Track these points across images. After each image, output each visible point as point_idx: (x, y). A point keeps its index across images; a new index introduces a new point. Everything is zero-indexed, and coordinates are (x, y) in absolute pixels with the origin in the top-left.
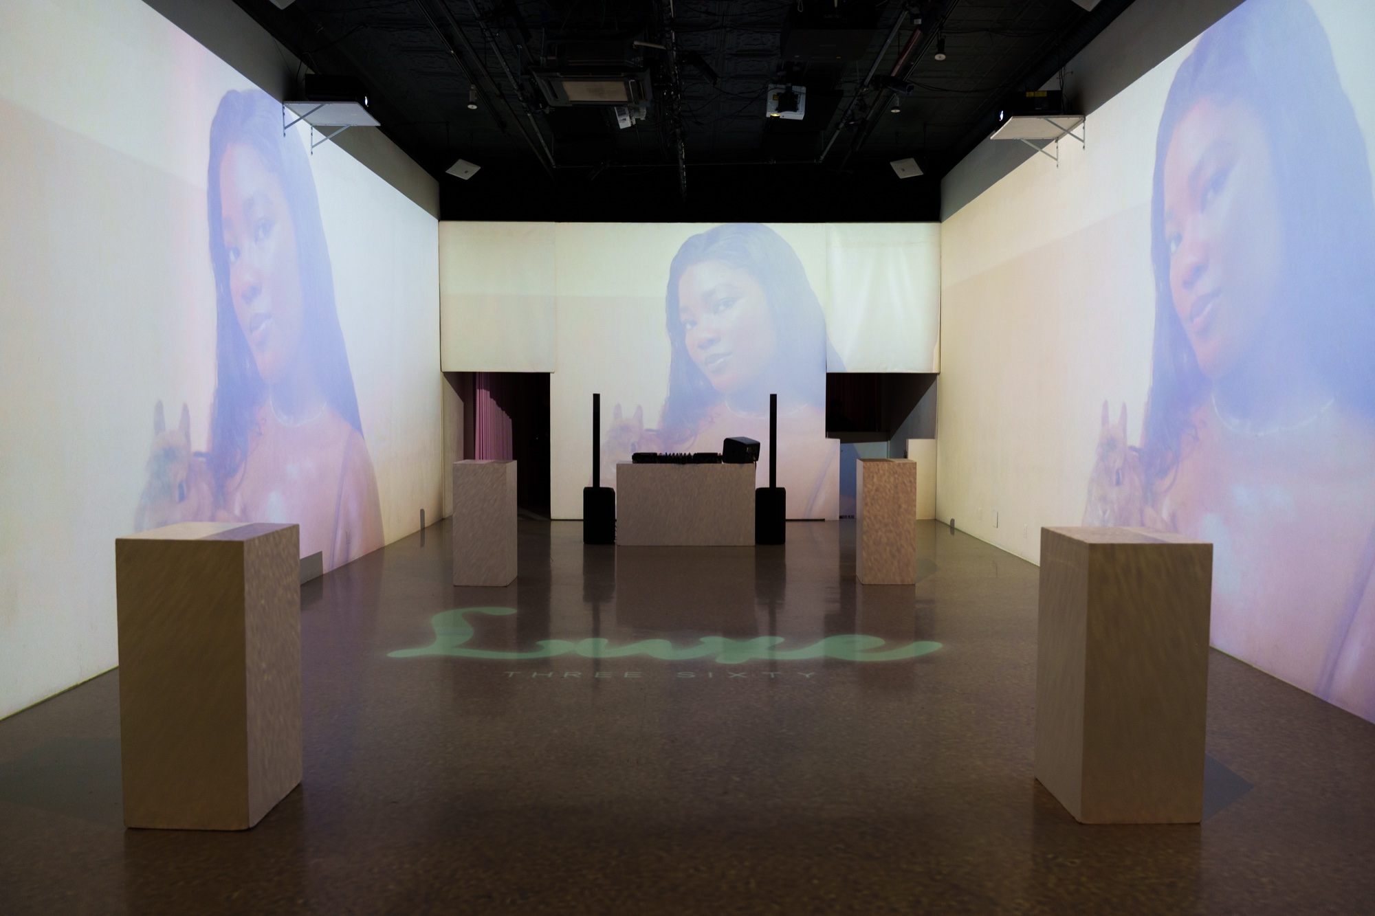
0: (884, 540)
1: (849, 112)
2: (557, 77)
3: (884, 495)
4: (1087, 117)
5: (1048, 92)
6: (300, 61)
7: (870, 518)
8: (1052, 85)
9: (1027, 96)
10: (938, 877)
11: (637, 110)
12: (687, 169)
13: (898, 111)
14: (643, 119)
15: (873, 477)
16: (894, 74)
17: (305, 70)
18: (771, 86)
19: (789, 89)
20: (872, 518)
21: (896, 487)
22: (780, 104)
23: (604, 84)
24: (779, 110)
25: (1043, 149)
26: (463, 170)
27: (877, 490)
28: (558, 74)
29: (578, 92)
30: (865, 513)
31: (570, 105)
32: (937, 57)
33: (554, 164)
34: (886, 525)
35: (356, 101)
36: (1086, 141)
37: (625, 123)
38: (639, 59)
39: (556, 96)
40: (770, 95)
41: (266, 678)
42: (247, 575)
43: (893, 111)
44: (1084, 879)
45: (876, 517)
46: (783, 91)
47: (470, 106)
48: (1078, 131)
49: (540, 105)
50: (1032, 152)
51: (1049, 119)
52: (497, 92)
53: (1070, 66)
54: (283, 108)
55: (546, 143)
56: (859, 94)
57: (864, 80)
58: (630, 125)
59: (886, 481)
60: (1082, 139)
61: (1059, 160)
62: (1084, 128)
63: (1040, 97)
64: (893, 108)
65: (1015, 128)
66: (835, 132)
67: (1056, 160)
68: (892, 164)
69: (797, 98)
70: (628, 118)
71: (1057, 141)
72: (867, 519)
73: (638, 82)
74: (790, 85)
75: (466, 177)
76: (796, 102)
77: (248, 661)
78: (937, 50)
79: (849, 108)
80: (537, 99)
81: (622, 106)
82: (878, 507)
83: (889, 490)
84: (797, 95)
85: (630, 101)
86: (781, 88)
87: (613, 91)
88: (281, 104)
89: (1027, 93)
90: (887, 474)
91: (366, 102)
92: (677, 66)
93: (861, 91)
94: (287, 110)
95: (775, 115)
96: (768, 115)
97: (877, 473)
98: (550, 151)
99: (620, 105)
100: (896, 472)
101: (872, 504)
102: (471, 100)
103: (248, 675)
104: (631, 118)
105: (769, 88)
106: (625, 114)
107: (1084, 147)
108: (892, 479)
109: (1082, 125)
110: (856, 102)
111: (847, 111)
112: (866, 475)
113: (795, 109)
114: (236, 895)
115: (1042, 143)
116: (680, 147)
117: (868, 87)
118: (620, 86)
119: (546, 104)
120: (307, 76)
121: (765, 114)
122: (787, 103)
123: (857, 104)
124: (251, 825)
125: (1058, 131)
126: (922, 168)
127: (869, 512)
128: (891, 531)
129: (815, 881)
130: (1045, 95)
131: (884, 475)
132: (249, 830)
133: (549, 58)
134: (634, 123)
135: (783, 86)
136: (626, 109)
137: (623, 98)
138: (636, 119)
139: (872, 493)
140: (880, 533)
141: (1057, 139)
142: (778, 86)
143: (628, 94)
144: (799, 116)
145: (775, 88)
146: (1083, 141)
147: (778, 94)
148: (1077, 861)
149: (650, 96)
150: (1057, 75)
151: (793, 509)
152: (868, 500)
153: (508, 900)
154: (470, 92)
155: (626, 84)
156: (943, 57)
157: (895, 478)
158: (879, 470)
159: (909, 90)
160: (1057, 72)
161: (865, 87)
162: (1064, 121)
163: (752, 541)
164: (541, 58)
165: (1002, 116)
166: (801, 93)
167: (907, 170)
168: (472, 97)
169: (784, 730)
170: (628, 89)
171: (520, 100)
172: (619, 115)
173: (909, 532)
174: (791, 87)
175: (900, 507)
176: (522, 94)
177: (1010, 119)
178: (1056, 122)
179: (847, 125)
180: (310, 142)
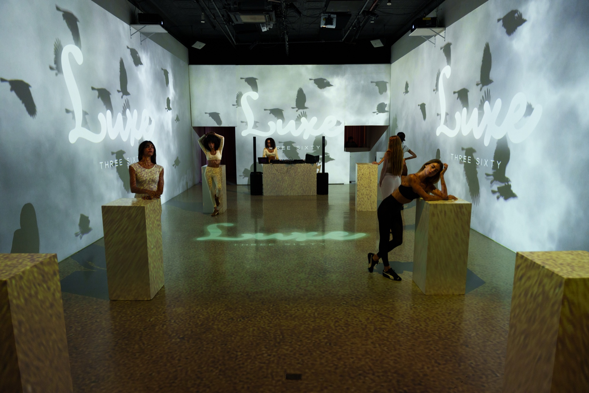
0: (365, 193)
1: (354, 24)
2: (238, 14)
3: (365, 176)
4: (446, 28)
5: (432, 18)
6: (135, 7)
7: (360, 185)
8: (432, 15)
9: (423, 19)
10: (375, 311)
11: (269, 24)
12: (288, 44)
13: (373, 22)
14: (271, 28)
15: (361, 170)
16: (371, 10)
17: (138, 11)
18: (322, 14)
19: (329, 16)
20: (361, 185)
21: (370, 173)
22: (326, 22)
23: (256, 16)
24: (326, 24)
25: (429, 40)
26: (199, 45)
27: (363, 174)
28: (238, 13)
29: (245, 19)
30: (358, 183)
31: (243, 23)
32: (388, 4)
33: (235, 43)
34: (366, 187)
35: (159, 24)
36: (446, 38)
37: (264, 29)
38: (270, 6)
39: (237, 20)
40: (322, 18)
41: (153, 251)
42: (146, 217)
43: (371, 22)
44: (422, 312)
45: (362, 185)
46: (327, 17)
47: (202, 22)
48: (442, 34)
49: (231, 23)
50: (425, 41)
51: (432, 29)
52: (213, 17)
53: (441, 6)
54: (130, 27)
55: (232, 35)
56: (357, 18)
57: (359, 13)
58: (266, 30)
59: (366, 171)
60: (444, 37)
61: (436, 44)
62: (445, 33)
63: (428, 20)
64: (371, 21)
65: (418, 32)
66: (348, 31)
67: (435, 44)
68: (371, 42)
69: (333, 20)
70: (266, 28)
71: (435, 37)
72: (359, 186)
73: (270, 15)
74: (330, 14)
75: (200, 48)
76: (332, 21)
77: (148, 246)
78: (388, 1)
79: (353, 22)
80: (229, 20)
81: (263, 23)
82: (363, 181)
83: (367, 174)
84: (333, 18)
85: (266, 22)
86: (326, 15)
87: (260, 18)
88: (129, 26)
89: (423, 18)
90: (366, 168)
91: (162, 23)
92: (285, 9)
93: (358, 17)
94: (131, 28)
95: (324, 26)
96: (321, 26)
97: (362, 168)
98: (234, 38)
99: (263, 24)
100: (370, 167)
101: (361, 180)
102: (202, 19)
103: (148, 250)
104: (267, 28)
105: (322, 16)
106: (264, 26)
107: (445, 40)
108: (368, 170)
109: (444, 31)
110: (356, 20)
111: (352, 24)
112: (359, 169)
113: (332, 24)
114: (152, 320)
115: (429, 37)
116: (286, 37)
117: (361, 15)
118: (263, 17)
119: (233, 22)
120: (139, 14)
121: (320, 26)
122: (329, 21)
123: (356, 22)
124: (151, 299)
125: (434, 34)
126: (383, 43)
127: (359, 183)
128: (368, 190)
129: (336, 313)
130: (430, 19)
131: (365, 168)
132: (151, 300)
133: (235, 6)
134: (268, 29)
135: (327, 15)
136: (265, 25)
137: (264, 21)
138: (269, 28)
139: (361, 176)
140: (363, 191)
141: (435, 36)
142: (325, 15)
143: (266, 20)
144: (333, 27)
145: (324, 16)
146: (444, 38)
147: (325, 18)
148: (420, 306)
149: (274, 20)
150: (435, 10)
151: (331, 180)
152: (359, 178)
153: (239, 320)
154: (202, 16)
155: (265, 16)
156: (390, 4)
157: (369, 170)
158: (363, 167)
159: (377, 17)
160: (435, 8)
161: (359, 15)
162: (437, 30)
163: (315, 194)
164: (231, 6)
165: (413, 27)
166: (334, 18)
167: (377, 44)
168: (203, 18)
169: (327, 265)
170: (266, 18)
171: (222, 21)
172: (262, 27)
173: (374, 190)
174: (330, 15)
175: (371, 180)
176: (223, 19)
177: (416, 29)
178: (434, 30)
179: (352, 28)
180: (140, 40)
